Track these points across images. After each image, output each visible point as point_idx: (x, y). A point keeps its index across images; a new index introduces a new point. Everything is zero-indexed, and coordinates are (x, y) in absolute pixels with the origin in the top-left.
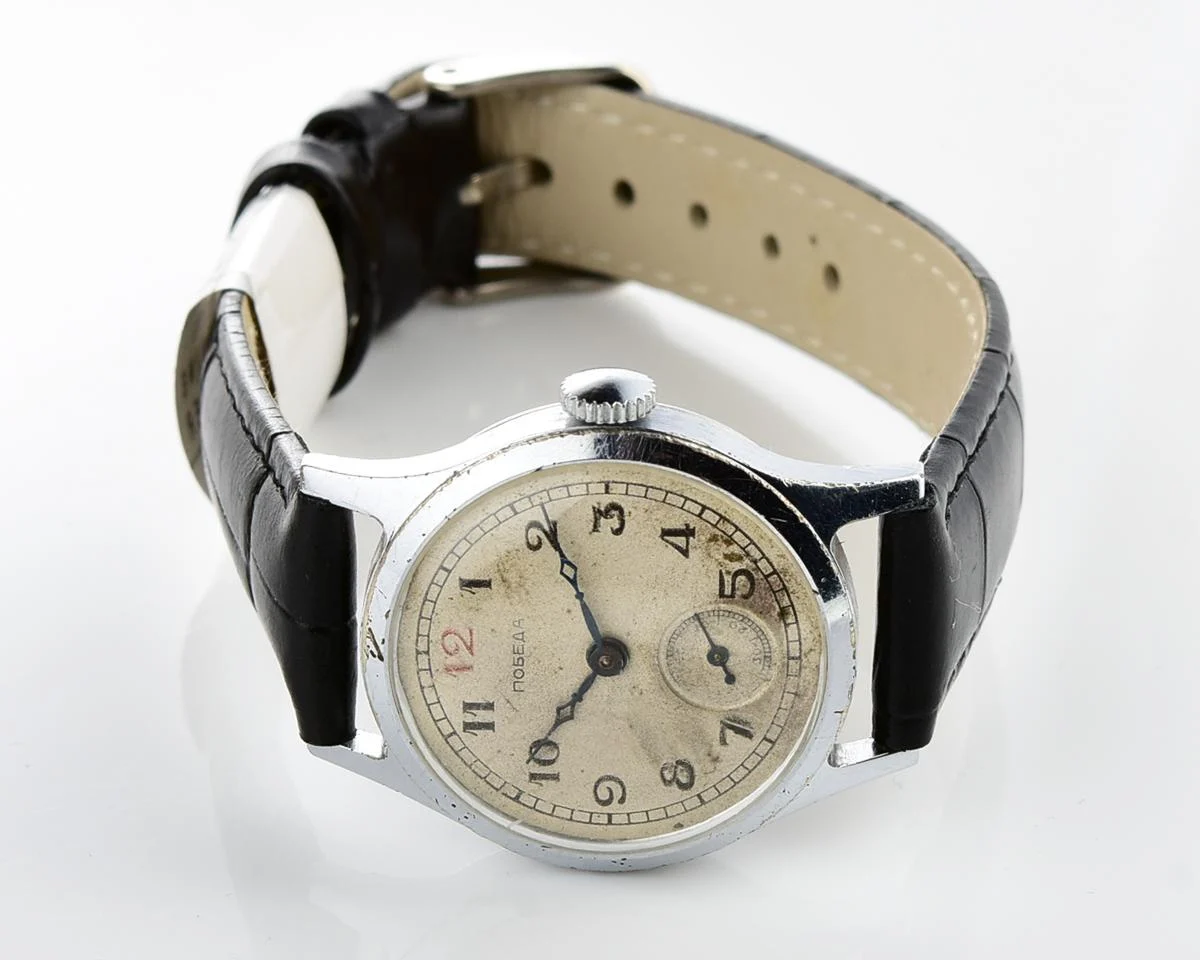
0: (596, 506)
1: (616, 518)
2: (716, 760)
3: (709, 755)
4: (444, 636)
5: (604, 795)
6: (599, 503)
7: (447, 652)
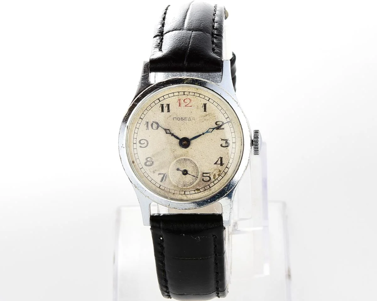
0: (229, 140)
1: (225, 145)
2: (154, 172)
3: (155, 170)
4: (189, 99)
5: (142, 142)
6: (229, 141)
7: (184, 100)
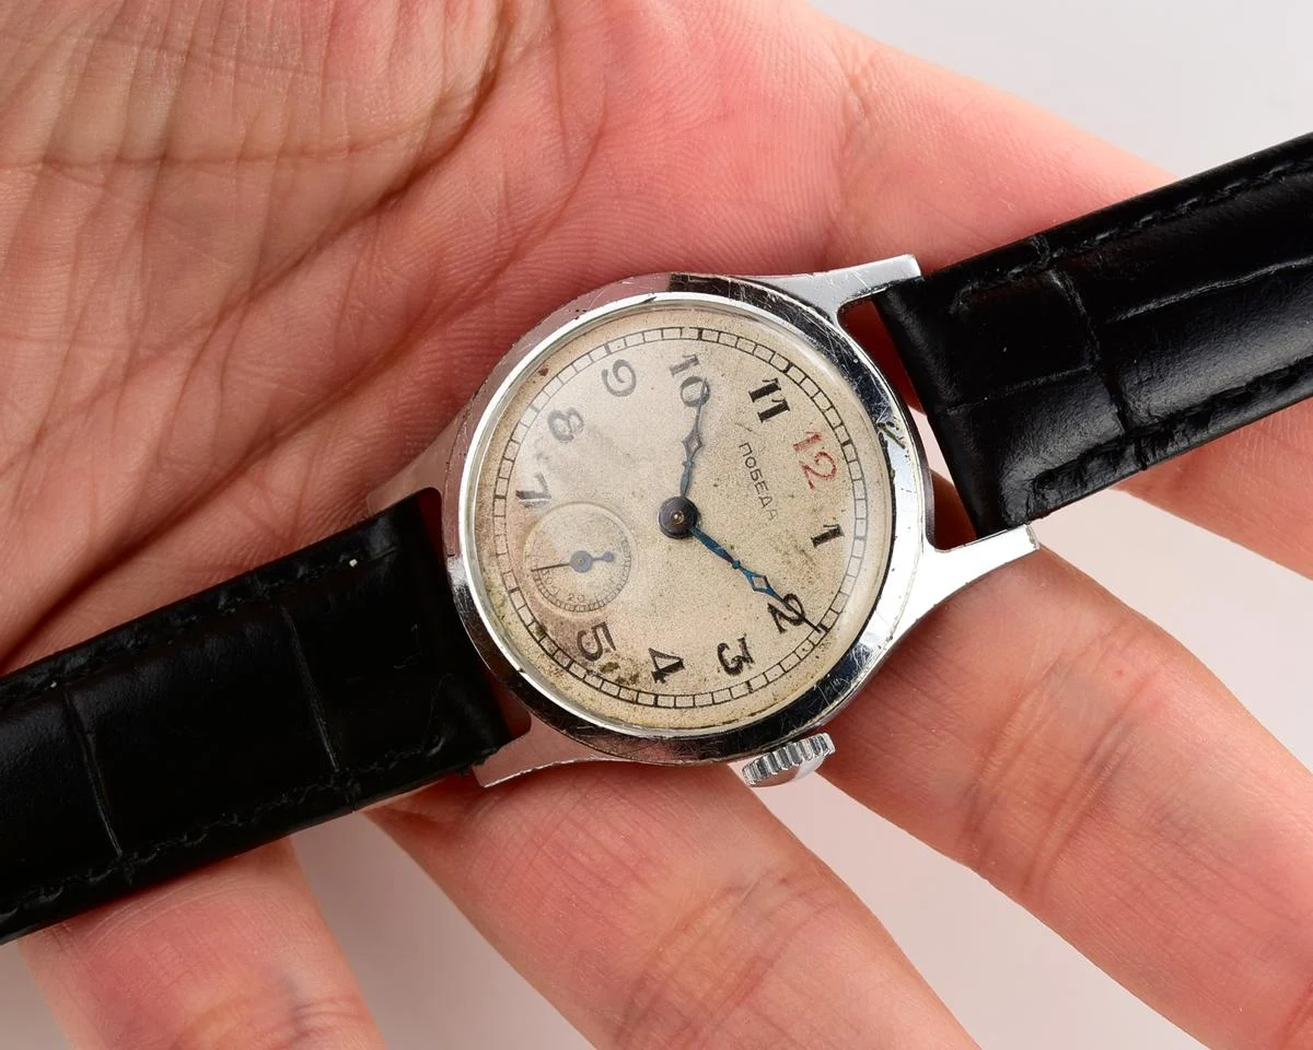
0: (751, 665)
1: (729, 660)
2: (539, 456)
3: (547, 458)
4: (834, 469)
5: (624, 372)
6: (750, 668)
7: (825, 454)
